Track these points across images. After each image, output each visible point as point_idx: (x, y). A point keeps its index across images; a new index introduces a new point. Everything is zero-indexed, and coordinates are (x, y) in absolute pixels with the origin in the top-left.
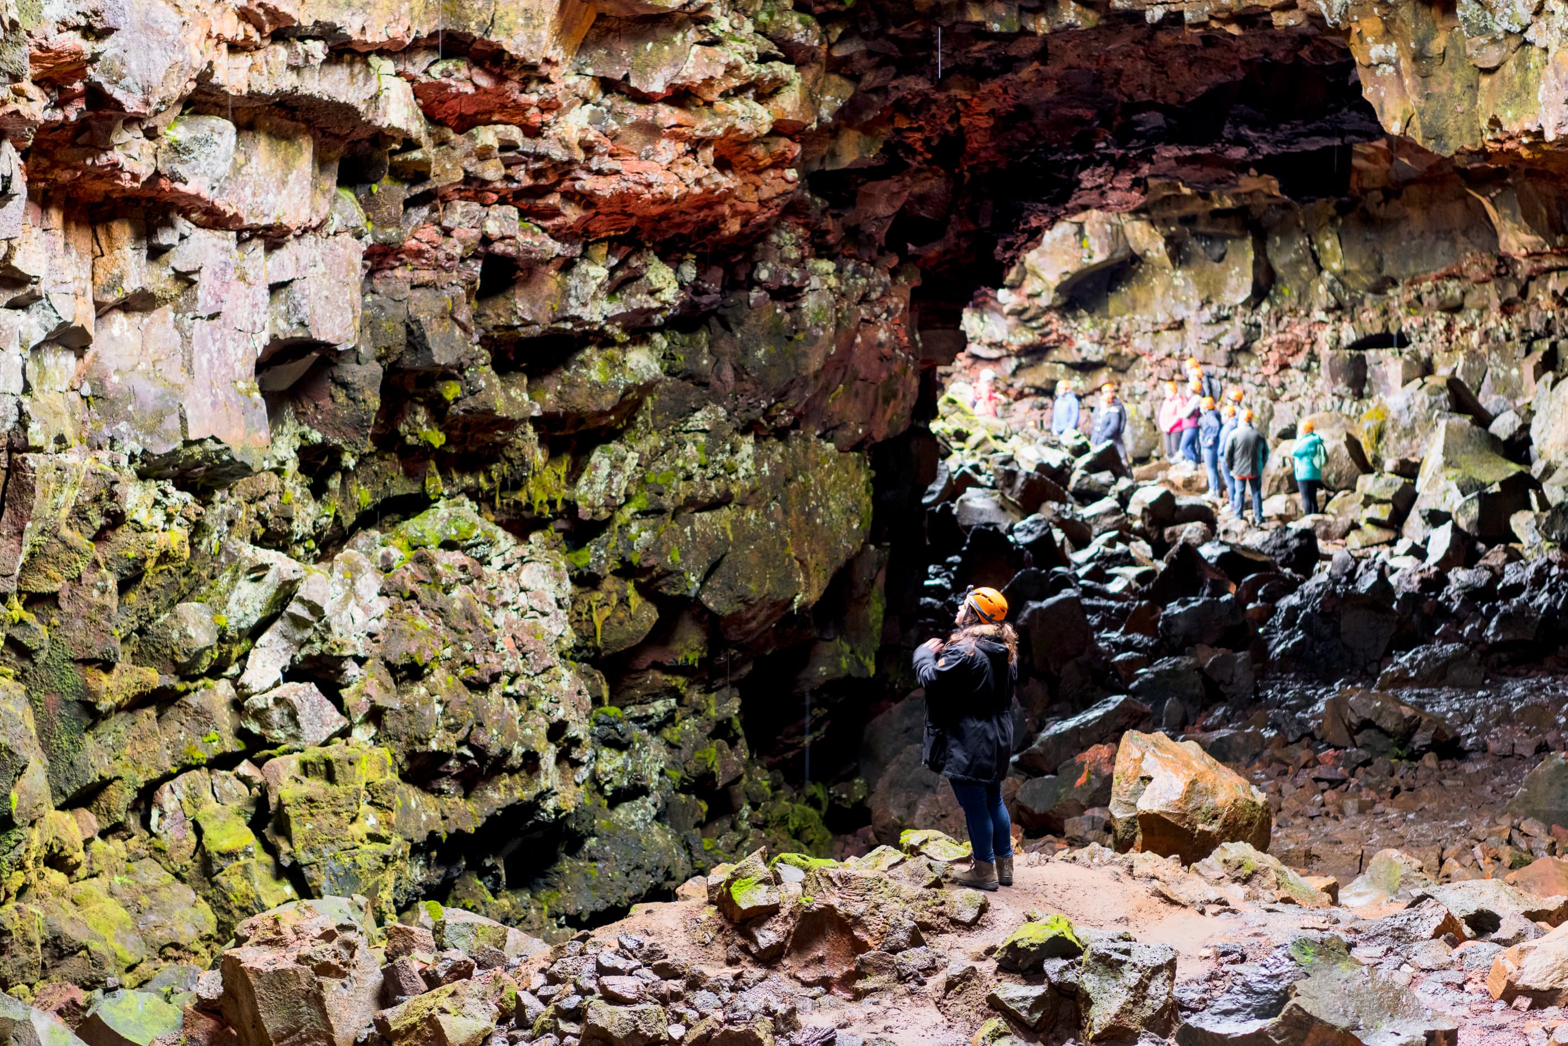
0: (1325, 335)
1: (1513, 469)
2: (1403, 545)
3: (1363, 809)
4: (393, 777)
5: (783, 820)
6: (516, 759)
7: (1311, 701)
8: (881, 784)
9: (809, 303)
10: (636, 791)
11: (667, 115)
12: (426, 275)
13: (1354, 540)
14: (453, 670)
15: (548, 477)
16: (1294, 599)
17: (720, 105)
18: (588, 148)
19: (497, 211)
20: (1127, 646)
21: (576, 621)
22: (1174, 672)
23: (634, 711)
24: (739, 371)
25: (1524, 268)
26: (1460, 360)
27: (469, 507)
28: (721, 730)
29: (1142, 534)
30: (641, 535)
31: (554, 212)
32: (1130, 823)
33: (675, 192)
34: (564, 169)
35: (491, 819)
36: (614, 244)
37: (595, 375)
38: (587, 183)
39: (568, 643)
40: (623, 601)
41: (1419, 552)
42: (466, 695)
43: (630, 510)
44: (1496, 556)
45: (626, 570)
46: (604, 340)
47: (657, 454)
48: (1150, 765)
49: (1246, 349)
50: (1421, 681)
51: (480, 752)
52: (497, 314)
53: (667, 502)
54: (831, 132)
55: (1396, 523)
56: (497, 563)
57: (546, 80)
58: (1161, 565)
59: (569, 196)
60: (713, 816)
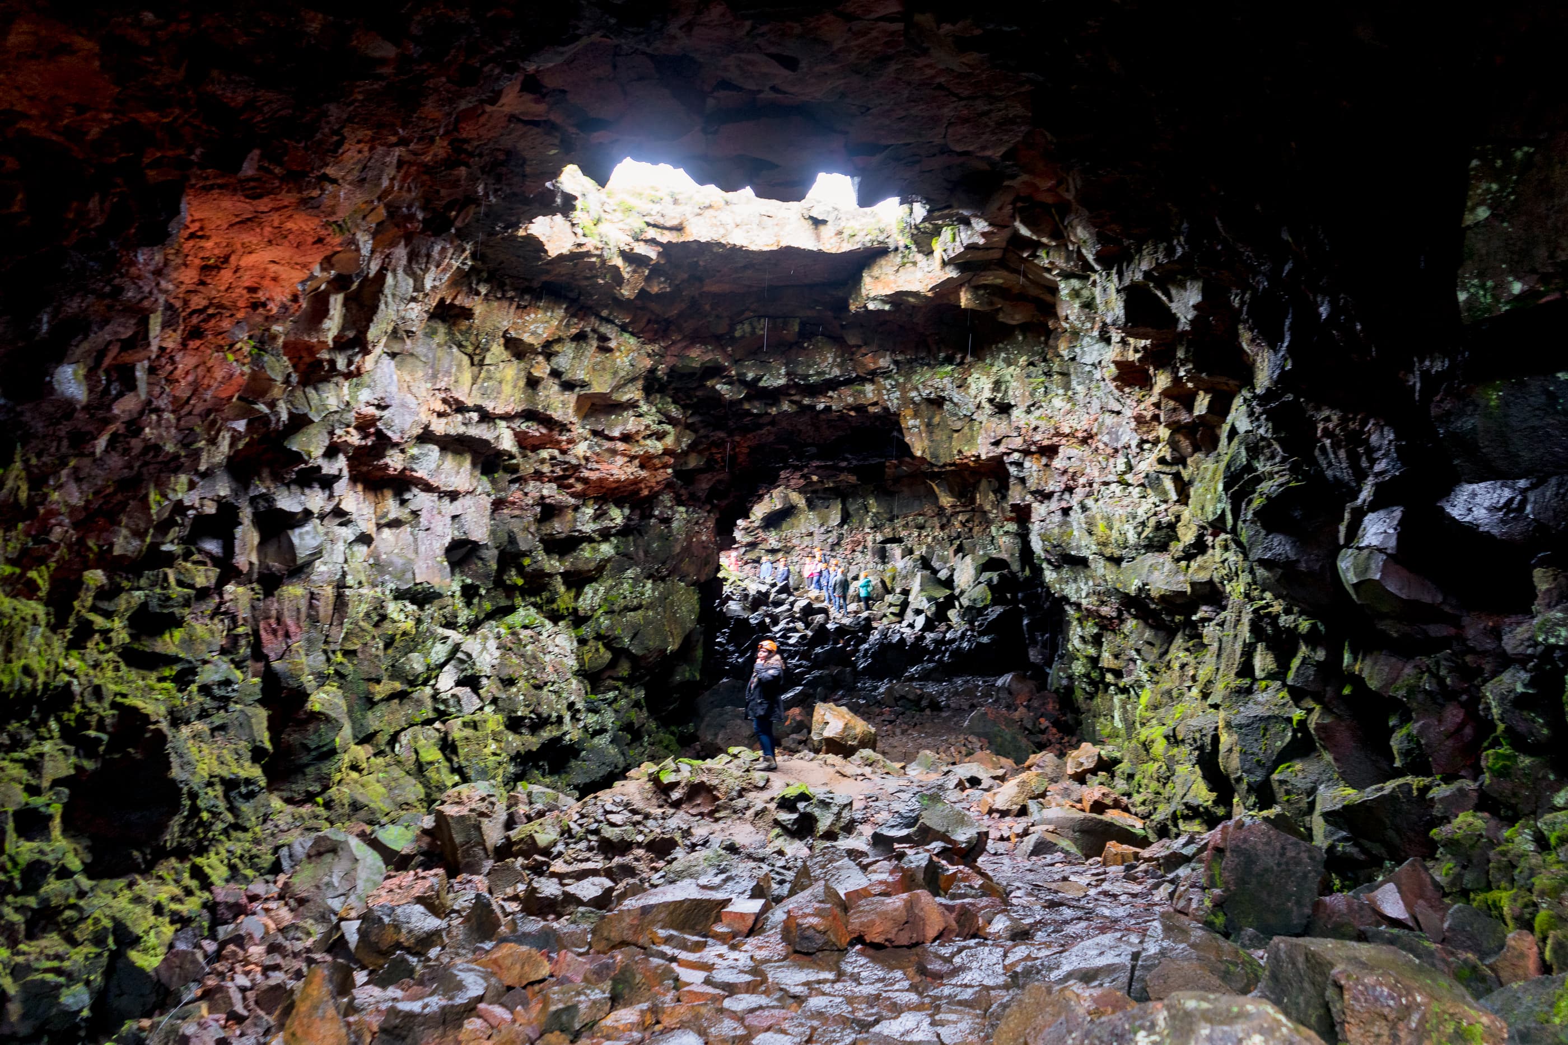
0: (870, 538)
1: (948, 592)
2: (905, 623)
3: (903, 732)
4: (502, 727)
5: (661, 742)
6: (554, 719)
7: (876, 688)
8: (703, 725)
9: (675, 525)
10: (602, 731)
11: (620, 446)
12: (517, 512)
13: (885, 621)
14: (527, 680)
15: (566, 598)
16: (866, 646)
17: (642, 442)
18: (587, 459)
19: (547, 485)
20: (800, 666)
21: (579, 659)
22: (820, 677)
23: (600, 696)
24: (646, 553)
25: (949, 511)
26: (924, 549)
27: (533, 610)
28: (637, 704)
29: (800, 619)
30: (605, 622)
31: (571, 486)
32: (820, 741)
33: (623, 477)
34: (576, 468)
35: (543, 744)
36: (596, 500)
37: (587, 554)
38: (586, 474)
39: (575, 668)
40: (597, 650)
41: (911, 626)
42: (534, 692)
43: (601, 611)
44: (943, 627)
45: (599, 637)
46: (590, 540)
47: (612, 587)
48: (828, 717)
49: (838, 544)
50: (920, 679)
51: (539, 715)
52: (546, 529)
53: (616, 608)
54: (685, 453)
55: (901, 615)
56: (545, 634)
57: (569, 430)
58: (810, 633)
59: (578, 479)
60: (633, 741)
